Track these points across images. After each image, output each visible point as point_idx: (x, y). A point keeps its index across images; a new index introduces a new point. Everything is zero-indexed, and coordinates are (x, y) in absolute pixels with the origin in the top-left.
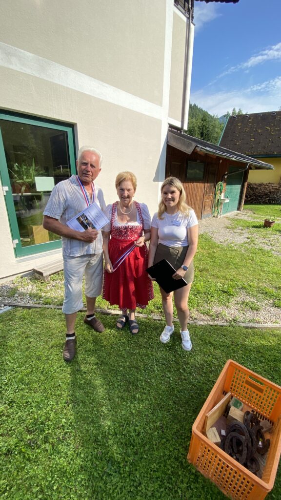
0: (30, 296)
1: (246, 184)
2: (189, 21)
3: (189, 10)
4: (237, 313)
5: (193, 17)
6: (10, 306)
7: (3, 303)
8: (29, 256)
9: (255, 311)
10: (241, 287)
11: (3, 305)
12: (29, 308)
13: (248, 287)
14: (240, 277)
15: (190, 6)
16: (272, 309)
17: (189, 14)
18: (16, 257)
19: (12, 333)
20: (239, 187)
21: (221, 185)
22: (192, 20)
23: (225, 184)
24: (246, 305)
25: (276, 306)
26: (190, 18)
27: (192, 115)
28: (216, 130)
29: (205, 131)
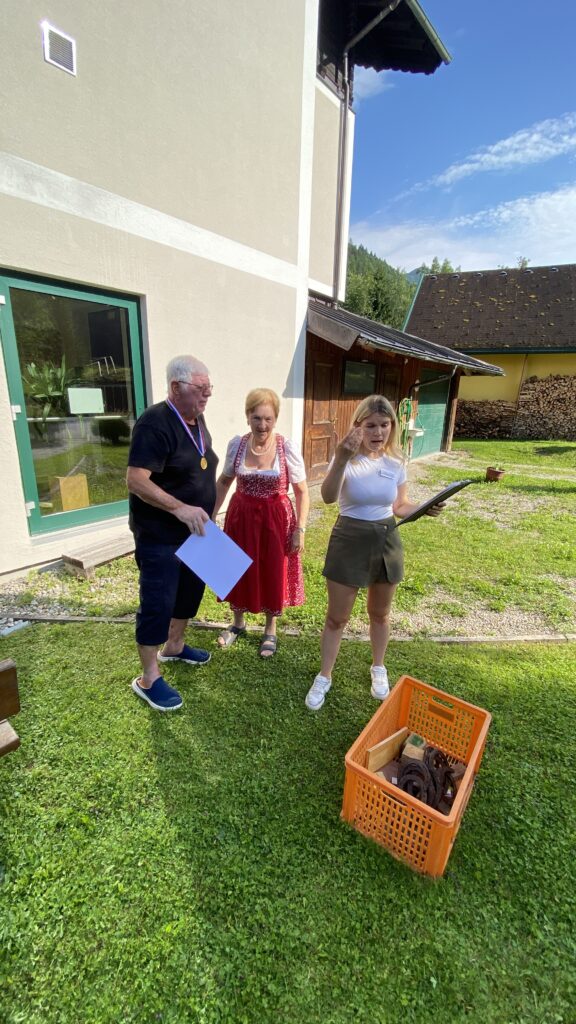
0: (61, 603)
1: (455, 401)
2: (345, 106)
3: (344, 86)
4: (427, 623)
5: (351, 99)
6: (24, 620)
7: (11, 616)
8: (54, 533)
9: (457, 619)
10: (436, 580)
11: (11, 620)
12: (63, 622)
13: (447, 580)
14: (437, 566)
15: (346, 79)
16: (486, 614)
17: (345, 94)
18: (31, 535)
19: (38, 662)
20: (442, 408)
21: (408, 405)
22: (350, 104)
23: (416, 402)
24: (444, 609)
25: (492, 610)
26: (347, 100)
27: (355, 267)
28: (403, 297)
29: (381, 300)
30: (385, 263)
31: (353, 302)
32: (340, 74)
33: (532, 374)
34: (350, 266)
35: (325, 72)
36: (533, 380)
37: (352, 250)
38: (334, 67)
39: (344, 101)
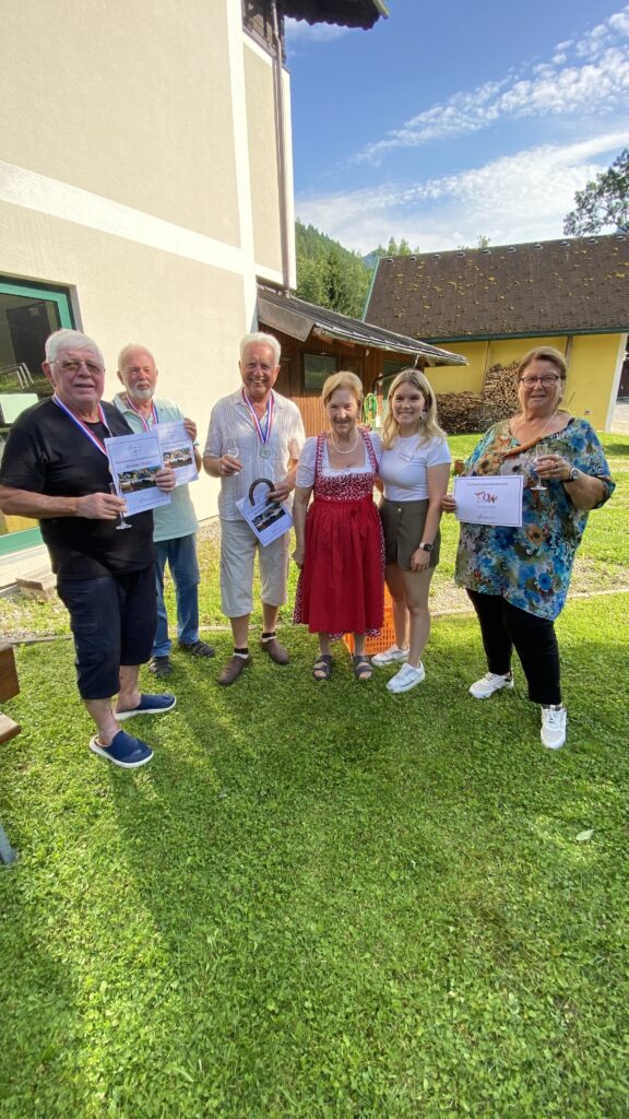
0: (24, 626)
2: (278, 65)
3: (275, 42)
5: (284, 57)
12: (30, 643)
15: (277, 32)
17: (277, 51)
21: (373, 401)
22: (283, 62)
23: (380, 397)
26: (279, 57)
27: (305, 250)
28: (361, 284)
29: (338, 289)
30: (338, 245)
31: (306, 290)
32: (269, 27)
33: (495, 363)
34: (299, 250)
35: (252, 24)
36: (497, 368)
37: (300, 230)
38: (262, 18)
39: (276, 58)
